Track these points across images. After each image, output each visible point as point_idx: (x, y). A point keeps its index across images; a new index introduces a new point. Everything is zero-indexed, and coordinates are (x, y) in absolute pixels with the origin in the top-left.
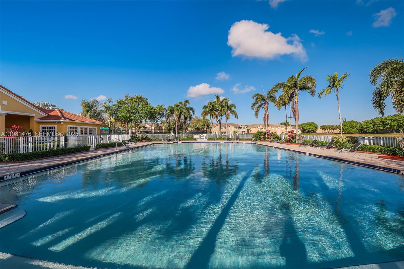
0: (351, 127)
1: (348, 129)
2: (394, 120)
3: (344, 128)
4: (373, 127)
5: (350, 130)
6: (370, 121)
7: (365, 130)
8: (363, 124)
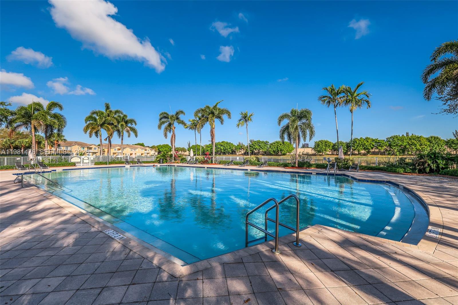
2: (222, 146)
4: (211, 150)
6: (209, 145)
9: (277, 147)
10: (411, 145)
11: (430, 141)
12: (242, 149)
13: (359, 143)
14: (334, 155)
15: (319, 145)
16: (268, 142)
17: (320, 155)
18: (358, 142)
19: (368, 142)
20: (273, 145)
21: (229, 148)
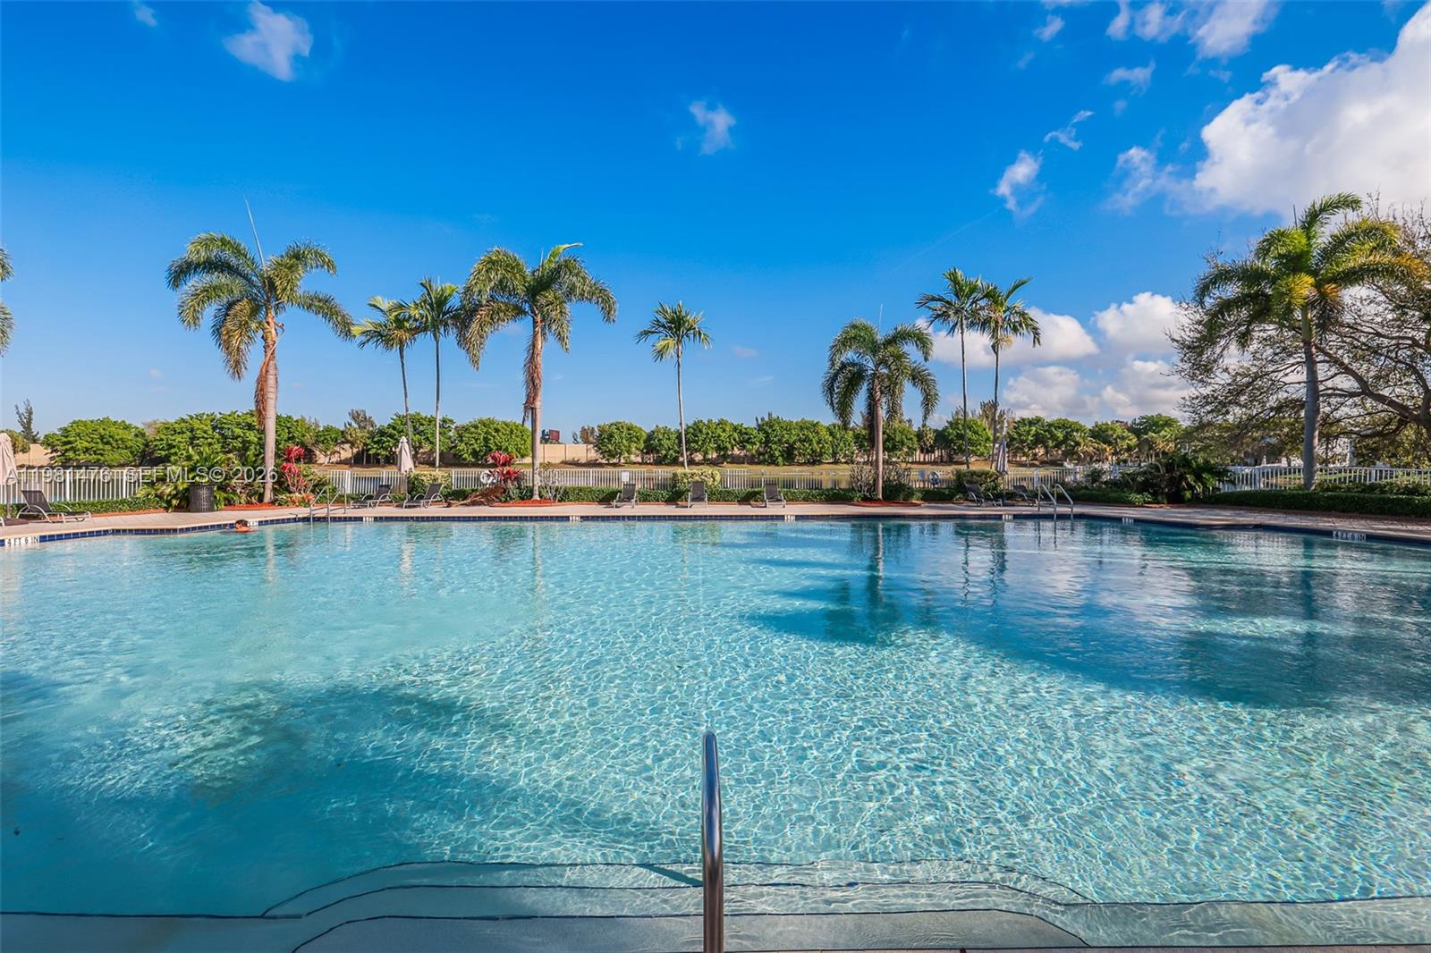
0: (108, 443)
1: (95, 452)
3: (79, 446)
5: (102, 455)
6: (178, 423)
7: (163, 453)
8: (150, 434)
9: (486, 440)
10: (804, 441)
11: (831, 434)
12: (343, 443)
13: (708, 434)
14: (646, 463)
15: (611, 436)
16: (452, 422)
17: (615, 465)
18: (704, 431)
19: (724, 431)
20: (472, 433)
21: (286, 436)
